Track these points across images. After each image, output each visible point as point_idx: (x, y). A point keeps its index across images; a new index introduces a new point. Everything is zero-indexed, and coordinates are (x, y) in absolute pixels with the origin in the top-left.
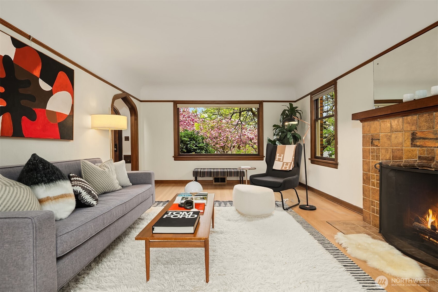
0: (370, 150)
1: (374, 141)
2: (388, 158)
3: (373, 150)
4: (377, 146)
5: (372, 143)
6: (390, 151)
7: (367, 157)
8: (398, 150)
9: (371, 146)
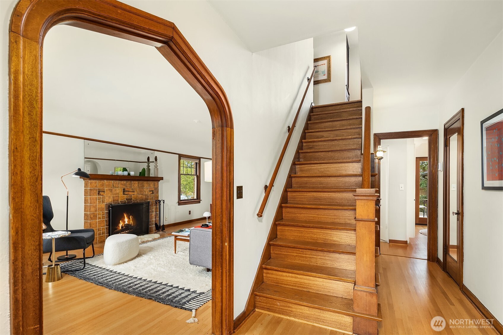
0: (97, 198)
1: (100, 193)
2: (110, 201)
3: (99, 198)
4: (103, 195)
5: (99, 193)
6: (112, 197)
7: (94, 202)
8: (116, 197)
9: (98, 195)
